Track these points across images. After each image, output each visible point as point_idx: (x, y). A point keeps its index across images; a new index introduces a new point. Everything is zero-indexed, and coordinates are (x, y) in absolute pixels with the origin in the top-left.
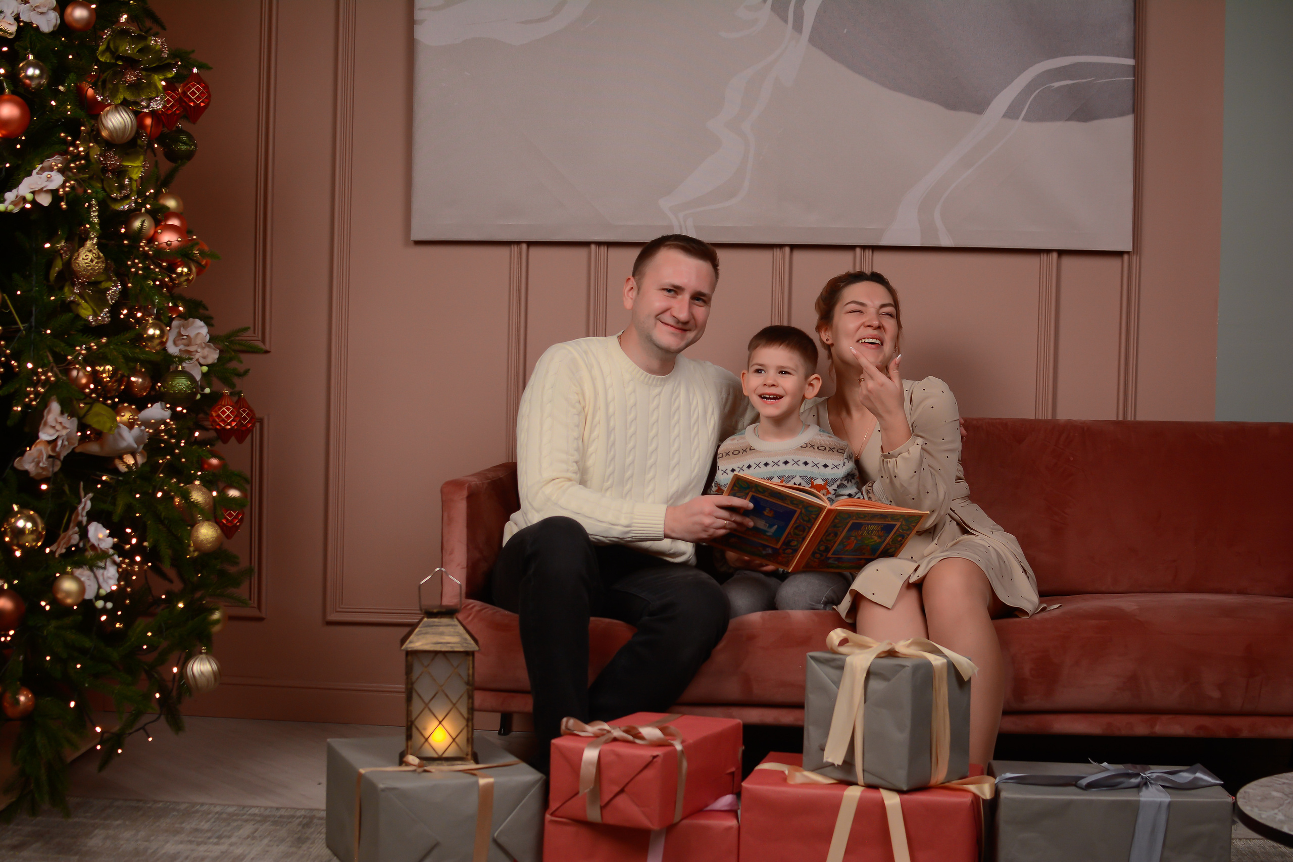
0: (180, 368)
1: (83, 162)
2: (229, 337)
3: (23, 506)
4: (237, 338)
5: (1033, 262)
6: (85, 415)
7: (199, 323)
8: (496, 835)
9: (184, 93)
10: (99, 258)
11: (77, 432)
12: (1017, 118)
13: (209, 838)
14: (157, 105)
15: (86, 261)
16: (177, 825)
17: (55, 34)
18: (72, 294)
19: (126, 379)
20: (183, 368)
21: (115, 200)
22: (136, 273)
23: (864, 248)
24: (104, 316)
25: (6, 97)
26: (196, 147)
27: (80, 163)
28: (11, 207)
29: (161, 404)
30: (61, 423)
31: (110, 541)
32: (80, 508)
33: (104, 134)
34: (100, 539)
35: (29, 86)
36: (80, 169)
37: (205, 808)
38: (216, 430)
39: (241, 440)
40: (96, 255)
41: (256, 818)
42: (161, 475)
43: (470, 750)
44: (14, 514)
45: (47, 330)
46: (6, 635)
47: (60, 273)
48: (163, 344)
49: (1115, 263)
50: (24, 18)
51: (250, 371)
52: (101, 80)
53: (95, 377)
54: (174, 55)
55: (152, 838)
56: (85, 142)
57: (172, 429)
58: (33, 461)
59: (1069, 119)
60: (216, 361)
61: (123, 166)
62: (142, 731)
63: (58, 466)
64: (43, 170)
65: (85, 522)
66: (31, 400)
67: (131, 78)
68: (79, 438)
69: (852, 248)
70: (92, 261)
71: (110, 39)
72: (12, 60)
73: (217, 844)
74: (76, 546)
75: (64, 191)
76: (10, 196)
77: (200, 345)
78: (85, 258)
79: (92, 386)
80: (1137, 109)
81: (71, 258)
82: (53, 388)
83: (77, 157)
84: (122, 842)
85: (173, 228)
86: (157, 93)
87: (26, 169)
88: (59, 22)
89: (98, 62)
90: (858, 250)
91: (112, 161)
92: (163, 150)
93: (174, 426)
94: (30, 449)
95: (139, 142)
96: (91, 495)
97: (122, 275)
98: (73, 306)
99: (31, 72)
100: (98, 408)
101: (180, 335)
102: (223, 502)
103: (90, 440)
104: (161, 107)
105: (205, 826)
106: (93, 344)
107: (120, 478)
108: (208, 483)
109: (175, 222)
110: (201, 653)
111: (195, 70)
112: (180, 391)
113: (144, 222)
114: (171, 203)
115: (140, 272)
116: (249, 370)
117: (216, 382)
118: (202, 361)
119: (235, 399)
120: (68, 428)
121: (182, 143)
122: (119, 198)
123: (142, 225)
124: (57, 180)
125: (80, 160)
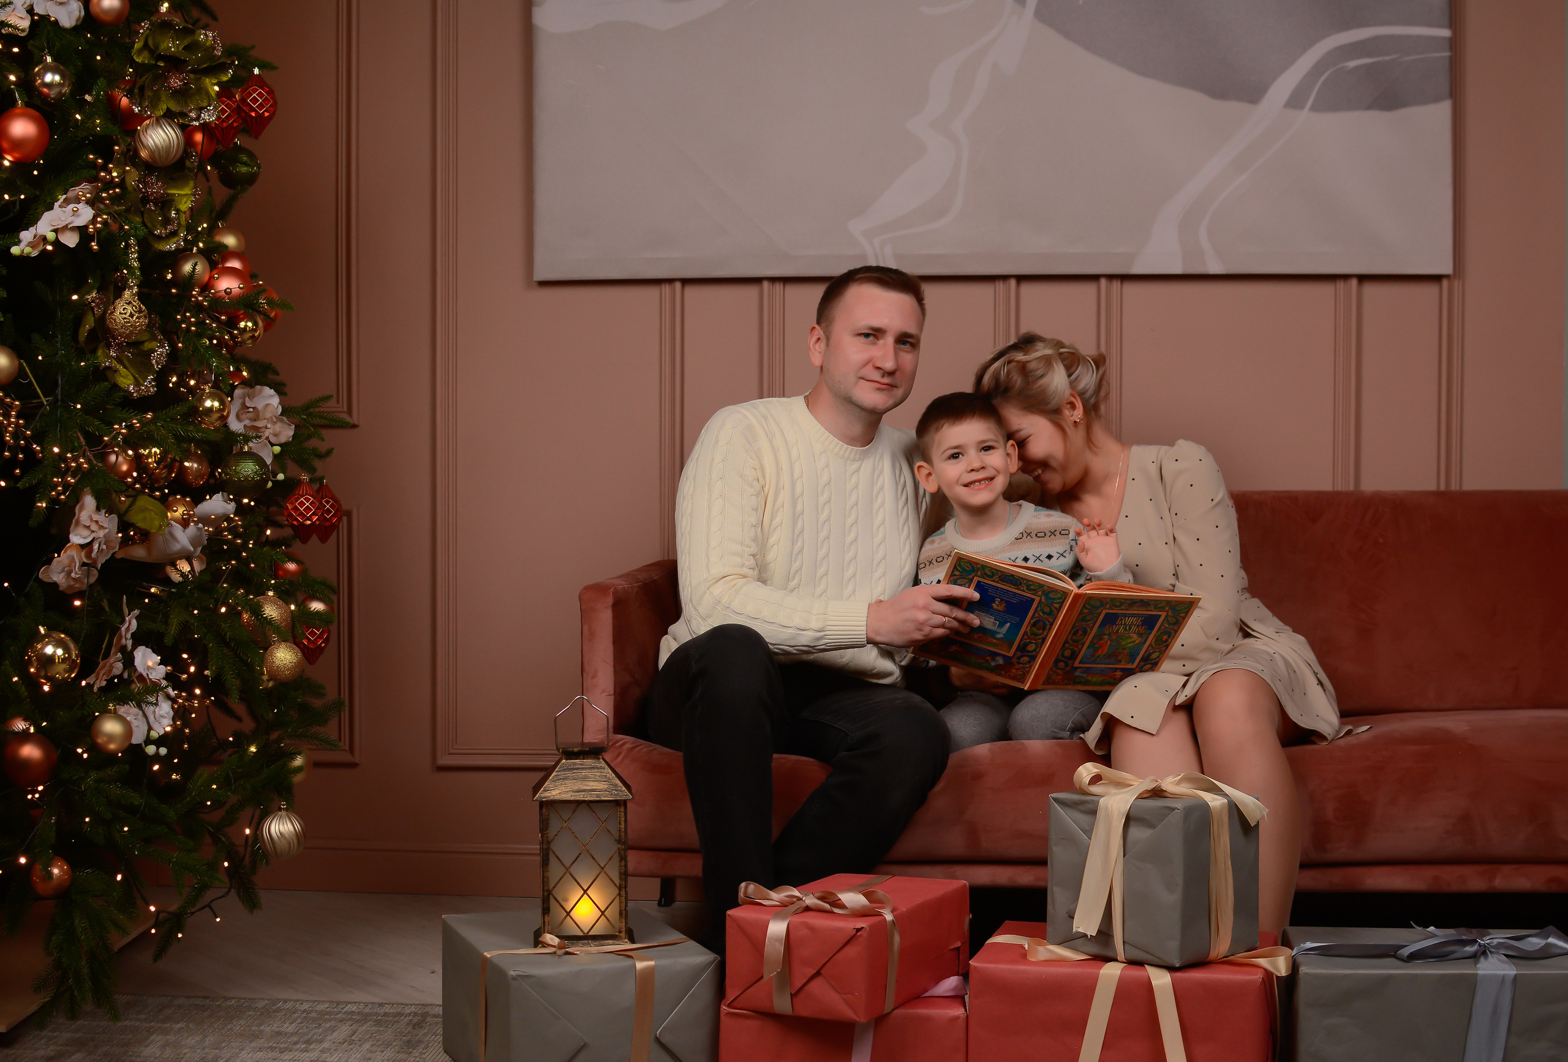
0: (246, 449)
1: (117, 190)
2: (306, 408)
3: (50, 628)
4: (317, 410)
5: (1325, 290)
6: (127, 511)
7: (268, 391)
8: (658, 1033)
9: (243, 100)
10: (140, 311)
11: (118, 533)
12: (1302, 108)
13: (296, 1043)
14: (209, 115)
15: (124, 316)
16: (254, 1028)
17: (77, 29)
18: (107, 358)
19: (177, 464)
20: (250, 448)
21: (159, 238)
22: (188, 329)
23: (1111, 277)
24: (149, 385)
25: (18, 111)
26: (259, 168)
27: (115, 192)
28: (28, 250)
29: (223, 495)
30: (97, 522)
31: (162, 670)
32: (123, 629)
33: (144, 154)
34: (149, 668)
35: (48, 96)
36: (114, 199)
37: (289, 1005)
38: (293, 526)
39: (324, 539)
40: (136, 308)
41: (354, 1017)
42: (225, 585)
43: (624, 924)
44: (40, 638)
45: (76, 404)
46: (33, 792)
47: (92, 332)
48: (224, 418)
49: (1429, 291)
50: (37, 10)
51: (334, 451)
52: (138, 86)
53: (138, 462)
54: (230, 52)
55: (223, 1045)
56: (120, 165)
57: (237, 526)
58: (63, 571)
59: (1369, 108)
60: (290, 439)
61: (168, 195)
62: (207, 910)
63: (95, 573)
64: (67, 202)
65: (129, 647)
66: (59, 494)
67: (176, 82)
68: (120, 540)
69: (1094, 278)
70: (132, 315)
71: (148, 34)
72: (27, 63)
73: (306, 1050)
74: (120, 677)
75: (95, 228)
76: (26, 236)
77: (270, 420)
78: (122, 312)
79: (135, 474)
80: (1456, 92)
81: (105, 312)
82: (86, 478)
83: (109, 184)
84: (186, 1051)
85: (233, 271)
86: (209, 100)
87: (45, 201)
88: (83, 13)
89: (133, 64)
90: (1103, 281)
91: (155, 188)
92: (218, 173)
93: (240, 523)
94: (59, 556)
95: (188, 163)
96: (136, 612)
97: (170, 332)
98: (109, 374)
99: (49, 78)
100: (144, 501)
101: (244, 407)
102: (304, 618)
103: (134, 543)
104: (214, 119)
105: (291, 1028)
106: (135, 421)
107: (173, 590)
108: (285, 595)
109: (235, 264)
110: (280, 809)
111: (256, 71)
112: (246, 478)
113: (196, 264)
114: (230, 241)
115: (193, 328)
116: (332, 449)
117: (290, 465)
118: (273, 439)
119: (316, 486)
120: (106, 528)
121: (241, 163)
122: (164, 236)
123: (194, 269)
124: (85, 214)
125: (114, 188)
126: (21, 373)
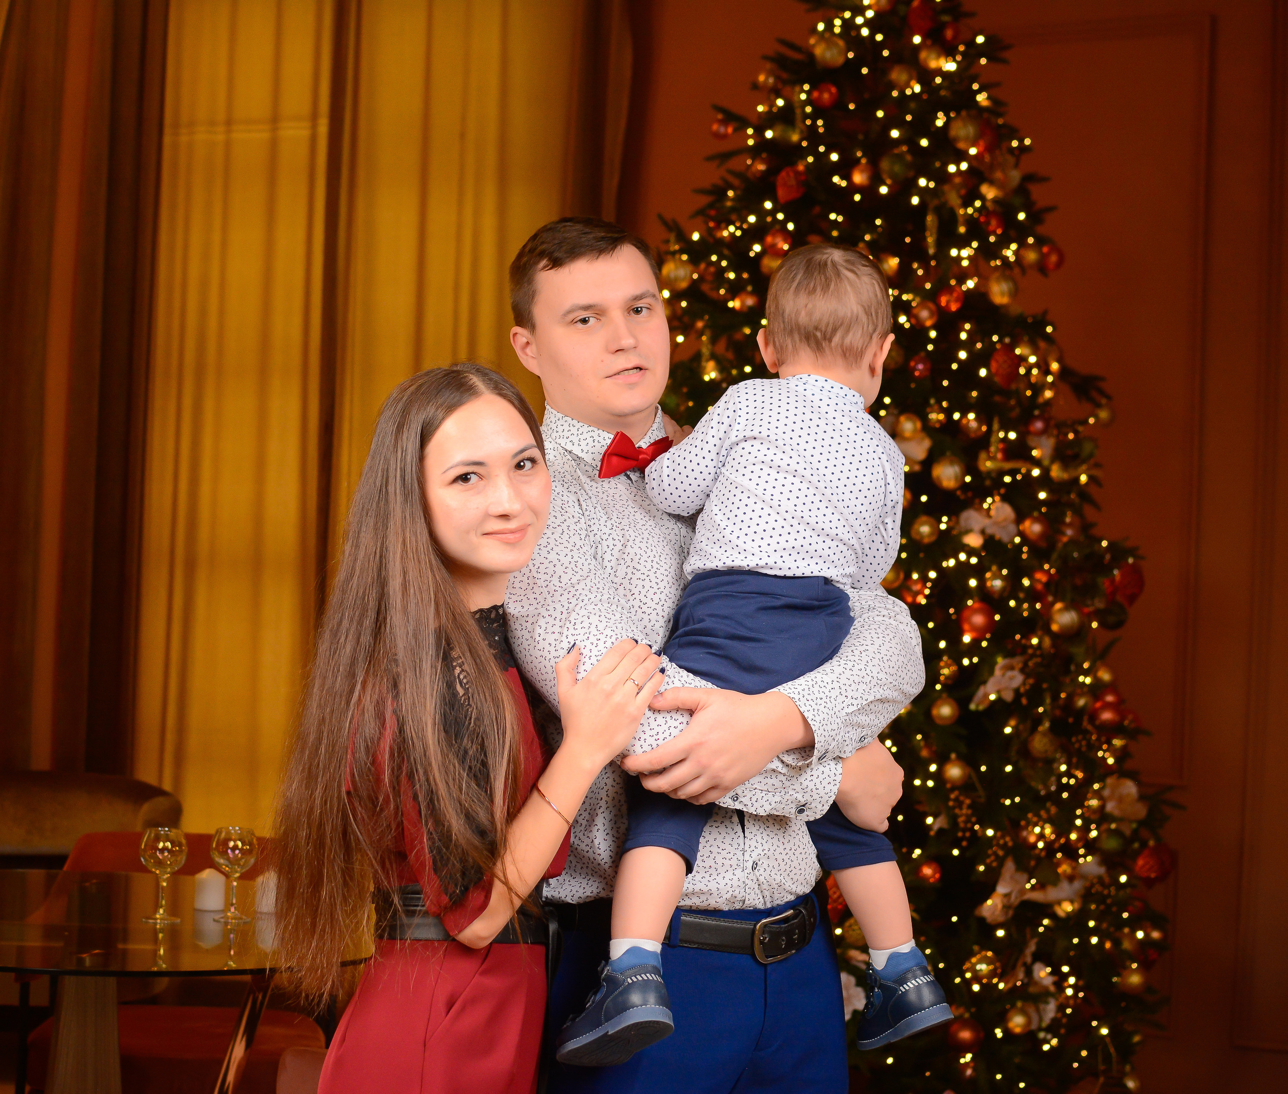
0: (1113, 824)
2: (1156, 794)
3: (982, 948)
7: (1130, 782)
11: (1026, 883)
15: (1040, 744)
19: (1065, 835)
20: (1116, 824)
27: (1036, 659)
28: (978, 706)
30: (1013, 878)
31: (1051, 979)
32: (1027, 950)
33: (1055, 627)
34: (1043, 977)
35: (994, 596)
36: (1036, 664)
40: (1047, 737)
42: (1094, 923)
44: (973, 954)
45: (1005, 800)
46: (965, 1058)
50: (989, 531)
58: (990, 910)
60: (1144, 818)
61: (1069, 652)
63: (1011, 913)
64: (1005, 667)
65: (1030, 963)
66: (992, 861)
70: (1045, 744)
72: (979, 571)
74: (1022, 981)
75: (1025, 689)
76: (977, 696)
77: (1130, 802)
78: (1039, 741)
81: (1025, 738)
82: (1009, 850)
85: (1110, 703)
94: (988, 900)
96: (1036, 939)
99: (994, 582)
101: (1113, 793)
102: (1149, 943)
103: (1035, 888)
107: (1060, 922)
109: (1112, 697)
111: (1130, 560)
114: (1107, 675)
115: (1083, 748)
117: (1143, 834)
118: (1132, 817)
121: (1115, 612)
123: (1085, 705)
124: (1018, 679)
126: (970, 777)
